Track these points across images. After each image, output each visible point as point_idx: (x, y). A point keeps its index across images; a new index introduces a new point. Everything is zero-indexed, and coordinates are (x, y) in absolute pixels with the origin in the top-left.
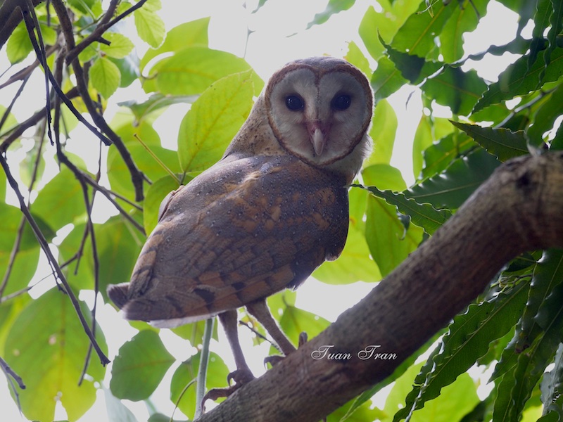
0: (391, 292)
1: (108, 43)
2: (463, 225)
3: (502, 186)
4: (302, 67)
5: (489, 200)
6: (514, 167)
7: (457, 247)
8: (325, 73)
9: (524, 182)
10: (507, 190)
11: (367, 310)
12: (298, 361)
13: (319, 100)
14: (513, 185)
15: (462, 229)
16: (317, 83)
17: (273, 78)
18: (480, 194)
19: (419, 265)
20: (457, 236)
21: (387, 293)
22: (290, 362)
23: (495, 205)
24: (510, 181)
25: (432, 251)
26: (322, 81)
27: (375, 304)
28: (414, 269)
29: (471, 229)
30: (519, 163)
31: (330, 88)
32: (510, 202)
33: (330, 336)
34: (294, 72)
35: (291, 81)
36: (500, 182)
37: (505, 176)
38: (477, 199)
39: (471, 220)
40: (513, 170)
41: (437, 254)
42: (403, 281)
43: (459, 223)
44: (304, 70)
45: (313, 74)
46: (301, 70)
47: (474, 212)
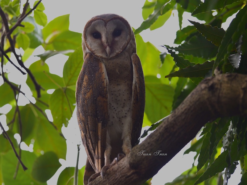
0: (155, 138)
1: (23, 26)
2: (185, 108)
3: (202, 90)
4: (98, 19)
5: (196, 96)
6: (207, 81)
7: (183, 117)
8: (109, 21)
9: (212, 88)
10: (204, 92)
11: (145, 146)
12: (116, 169)
13: (107, 33)
14: (207, 90)
15: (185, 110)
16: (105, 26)
17: (87, 25)
18: (193, 94)
19: (167, 126)
20: (183, 113)
21: (153, 138)
22: (113, 169)
23: (199, 99)
24: (205, 88)
25: (172, 119)
26: (108, 24)
27: (149, 143)
28: (165, 127)
29: (189, 109)
30: (209, 80)
31: (111, 27)
32: (206, 97)
33: (129, 158)
34: (95, 21)
35: (95, 25)
36: (201, 88)
37: (203, 86)
38: (191, 96)
39: (189, 105)
40: (207, 83)
41: (175, 120)
42: (160, 133)
43: (184, 107)
44: (100, 20)
45: (103, 22)
46: (98, 20)
47: (190, 102)
